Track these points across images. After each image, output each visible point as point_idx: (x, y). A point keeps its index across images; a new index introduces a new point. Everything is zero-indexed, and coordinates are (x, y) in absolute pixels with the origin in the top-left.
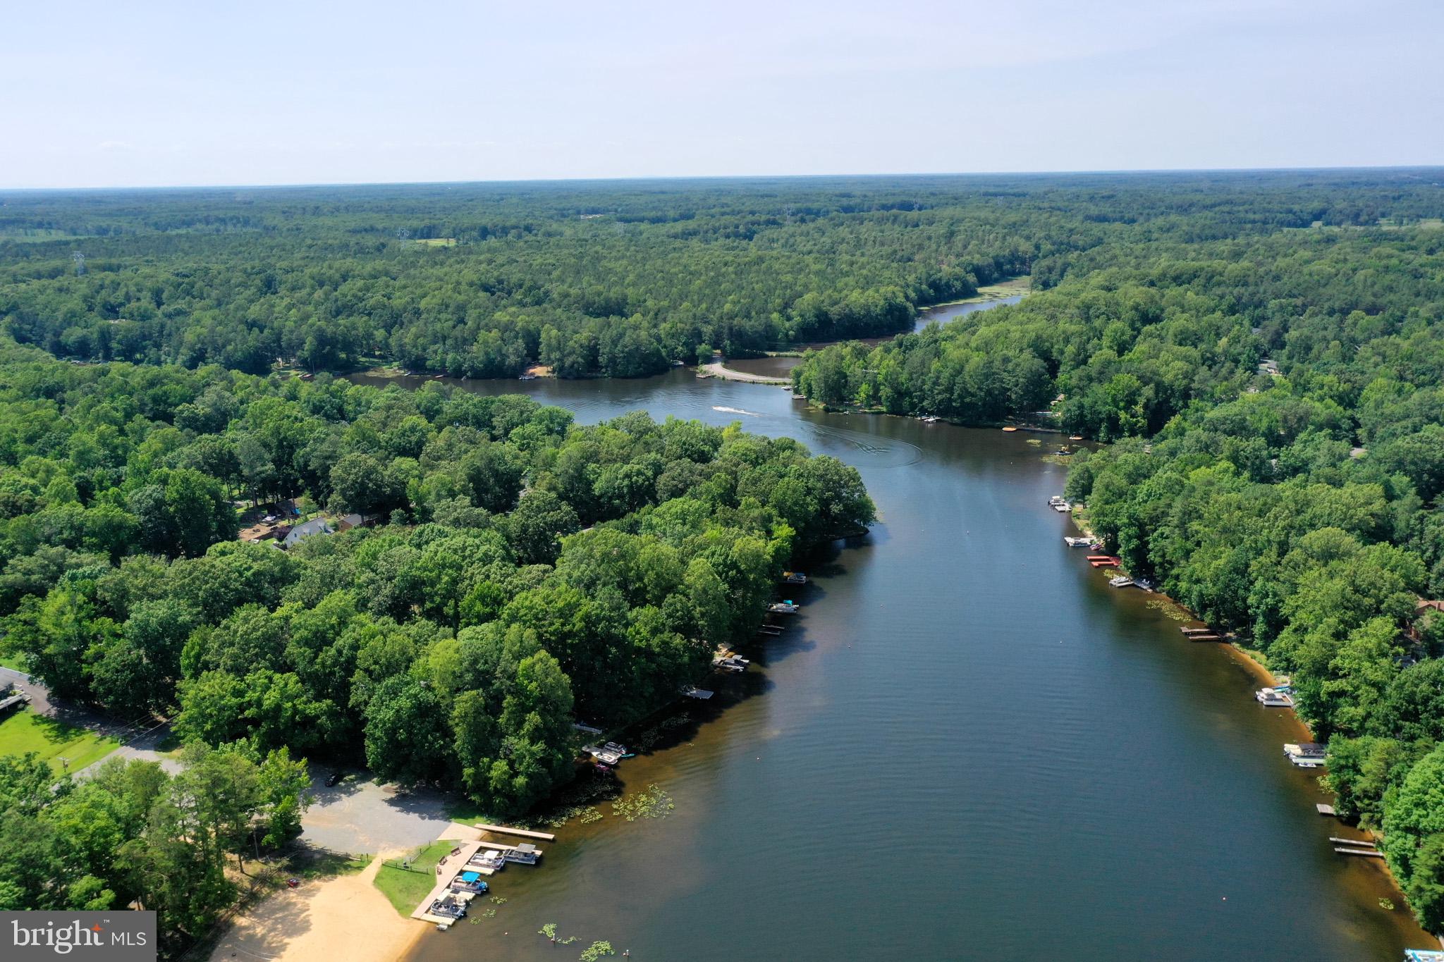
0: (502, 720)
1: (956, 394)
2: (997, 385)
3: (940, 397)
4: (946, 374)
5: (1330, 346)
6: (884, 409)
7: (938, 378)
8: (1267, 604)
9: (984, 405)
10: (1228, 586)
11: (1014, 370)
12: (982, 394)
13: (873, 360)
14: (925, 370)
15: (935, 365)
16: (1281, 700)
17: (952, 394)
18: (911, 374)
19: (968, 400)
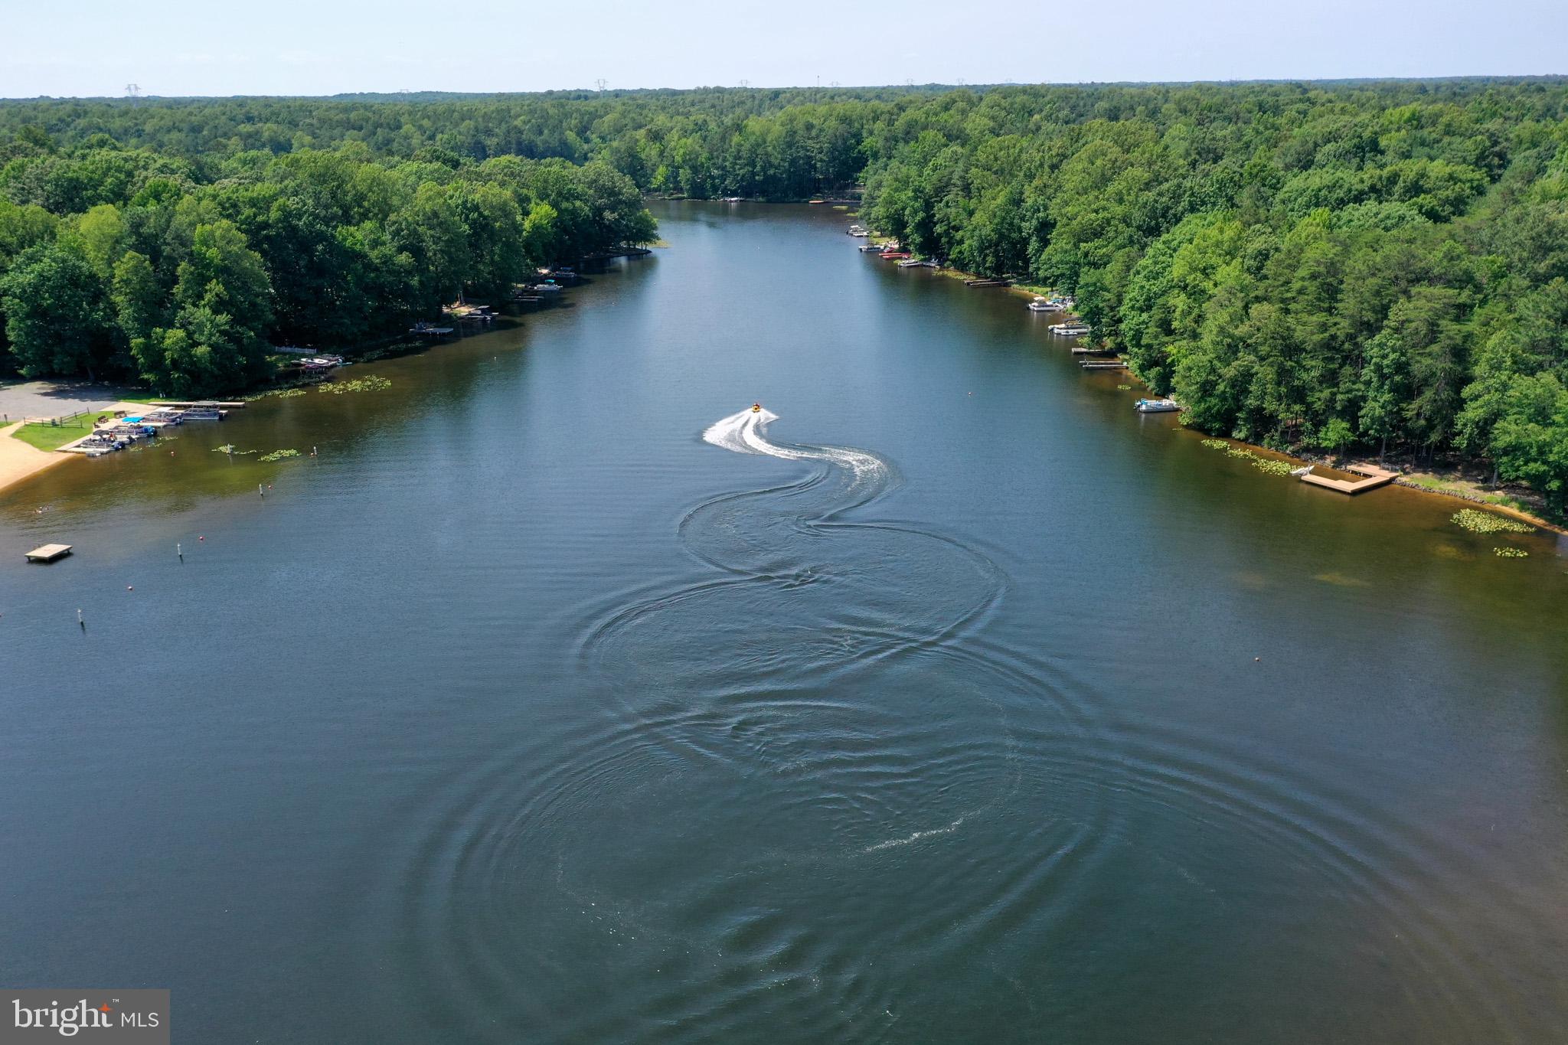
0: (178, 289)
1: (758, 168)
2: (802, 153)
3: (742, 172)
4: (747, 146)
5: (1137, 113)
6: (685, 195)
7: (739, 151)
8: (1038, 218)
9: (789, 178)
10: (1004, 219)
11: (818, 136)
12: (786, 164)
13: (669, 141)
14: (726, 146)
15: (736, 139)
16: (1052, 306)
17: (755, 166)
18: (711, 153)
19: (771, 172)
